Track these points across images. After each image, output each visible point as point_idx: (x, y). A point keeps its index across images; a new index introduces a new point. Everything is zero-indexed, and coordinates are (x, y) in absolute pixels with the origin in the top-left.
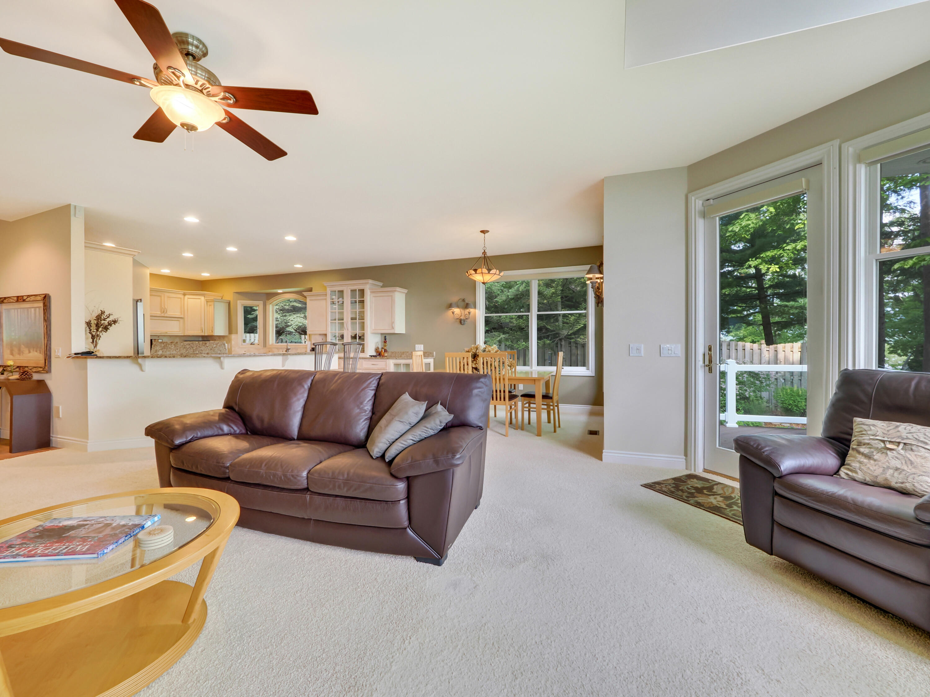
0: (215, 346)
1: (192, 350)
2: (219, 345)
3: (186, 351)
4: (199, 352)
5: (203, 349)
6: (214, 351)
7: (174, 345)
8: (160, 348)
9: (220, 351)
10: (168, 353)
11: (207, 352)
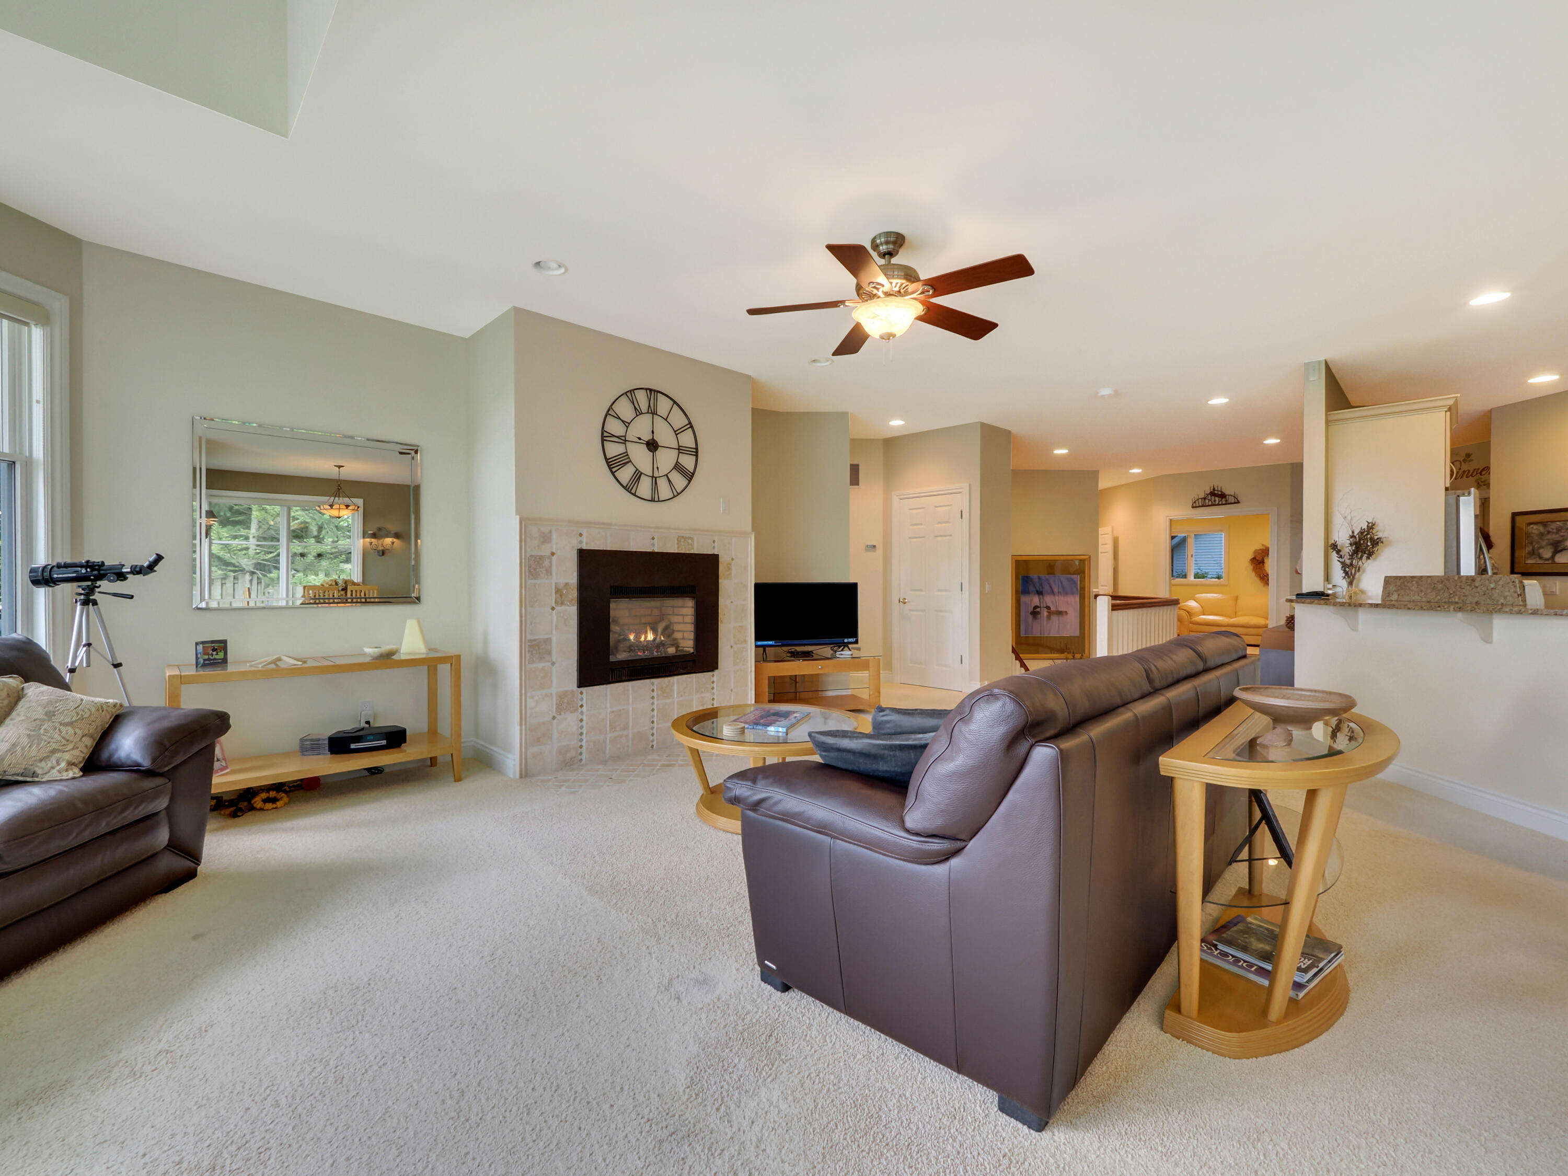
0: (1492, 586)
1: (1446, 595)
2: (1501, 583)
3: (1436, 596)
4: (1459, 598)
5: (1467, 593)
6: (1490, 597)
7: (1417, 582)
8: (1394, 589)
9: (1505, 597)
10: (1406, 598)
11: (1476, 599)
